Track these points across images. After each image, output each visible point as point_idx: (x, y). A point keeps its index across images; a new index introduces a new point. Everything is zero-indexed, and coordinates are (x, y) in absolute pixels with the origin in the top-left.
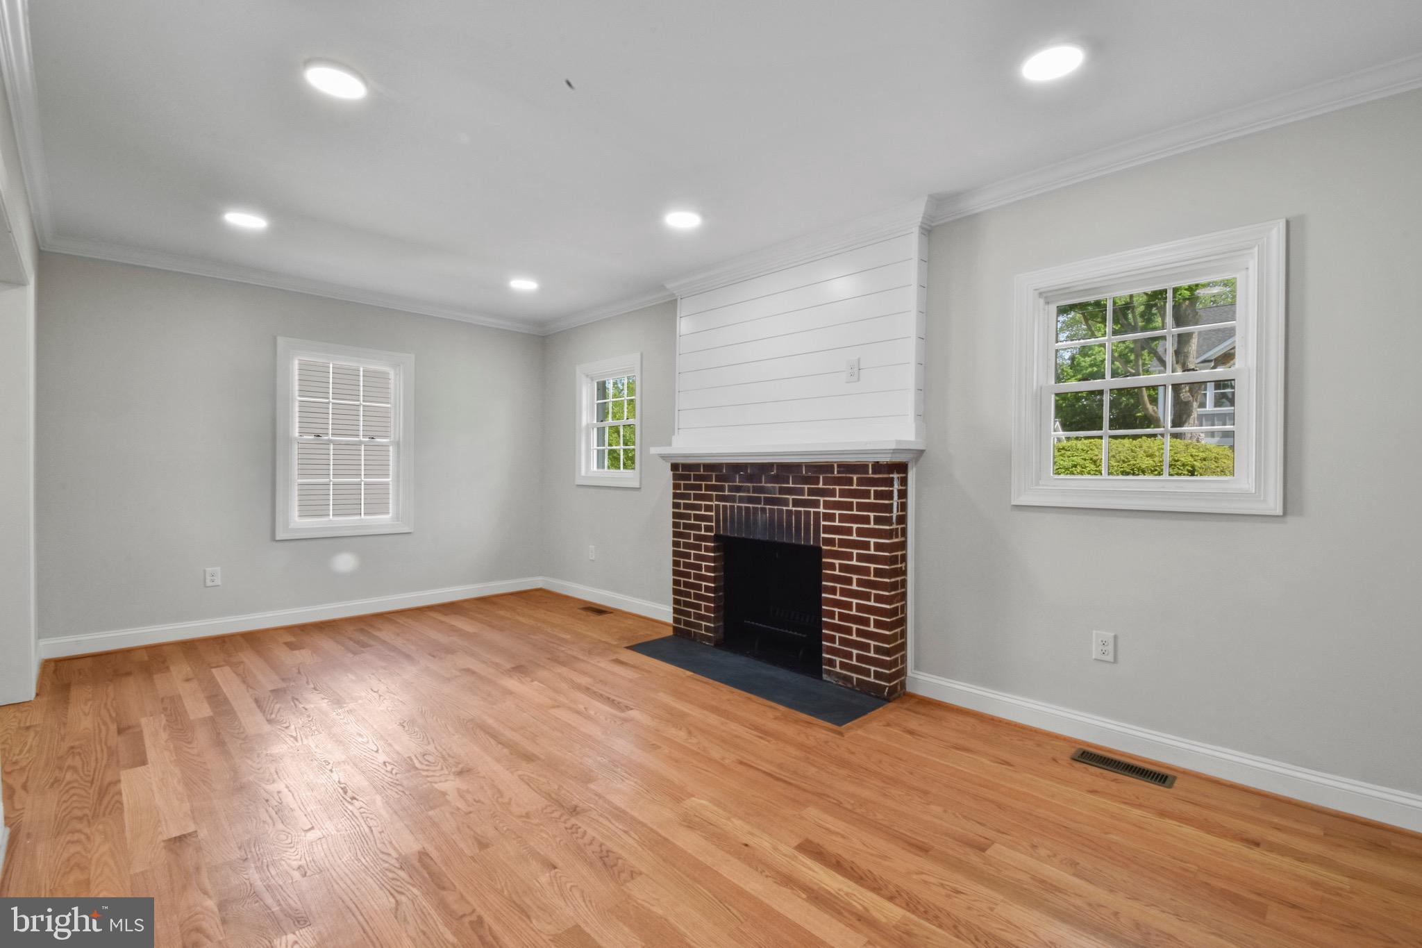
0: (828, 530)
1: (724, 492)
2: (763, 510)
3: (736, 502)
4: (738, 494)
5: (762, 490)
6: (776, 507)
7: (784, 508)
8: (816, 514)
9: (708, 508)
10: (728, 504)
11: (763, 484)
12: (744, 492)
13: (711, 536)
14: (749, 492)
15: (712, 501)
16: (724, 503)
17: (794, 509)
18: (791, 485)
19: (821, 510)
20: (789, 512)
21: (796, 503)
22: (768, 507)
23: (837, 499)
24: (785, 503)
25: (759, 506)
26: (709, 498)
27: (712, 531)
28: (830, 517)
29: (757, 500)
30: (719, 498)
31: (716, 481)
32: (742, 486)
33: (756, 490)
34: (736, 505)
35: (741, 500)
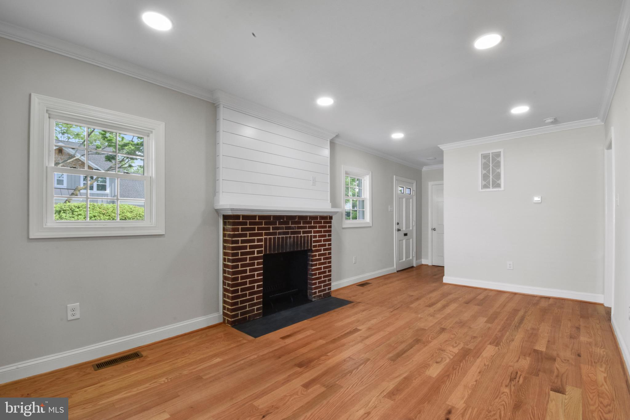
0: (315, 242)
1: (270, 230)
2: (290, 237)
3: (277, 235)
4: (278, 231)
5: (289, 228)
6: (296, 235)
7: (299, 235)
8: (311, 236)
9: (259, 241)
10: (272, 237)
11: (290, 225)
12: (281, 229)
13: (262, 256)
14: (283, 229)
15: (262, 236)
16: (269, 237)
17: (303, 235)
18: (302, 225)
19: (313, 234)
20: (301, 237)
21: (304, 233)
22: (292, 236)
23: (318, 229)
24: (299, 233)
25: (288, 236)
26: (261, 235)
27: (262, 253)
28: (315, 237)
29: (287, 233)
30: (266, 234)
31: (264, 225)
32: (280, 227)
33: (287, 228)
34: (276, 236)
35: (280, 233)
